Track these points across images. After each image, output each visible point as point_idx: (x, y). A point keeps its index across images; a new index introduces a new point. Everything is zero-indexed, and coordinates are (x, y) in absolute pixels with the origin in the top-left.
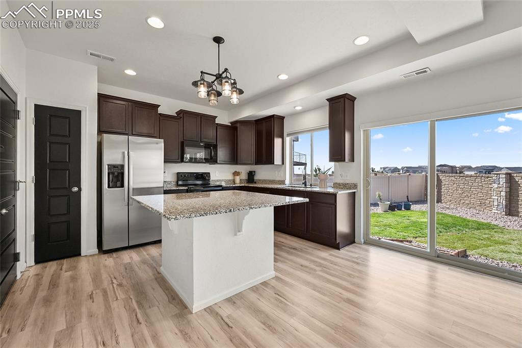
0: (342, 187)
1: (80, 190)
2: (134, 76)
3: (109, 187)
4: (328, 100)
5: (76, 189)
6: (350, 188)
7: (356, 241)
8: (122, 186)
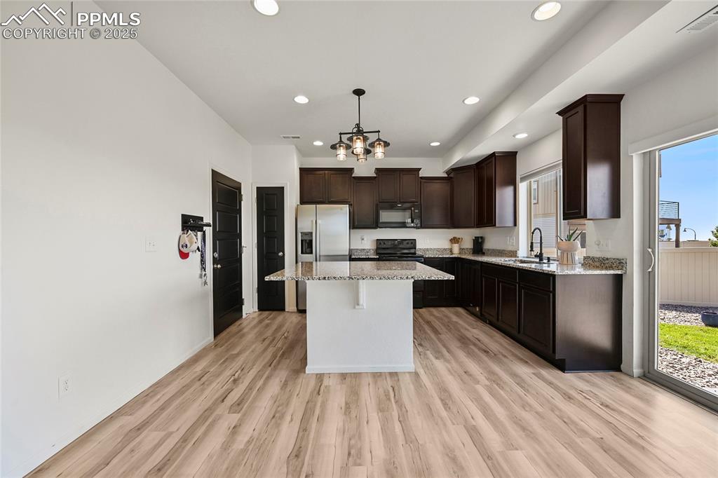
0: (598, 264)
1: (284, 254)
2: (320, 146)
3: (302, 253)
4: (559, 113)
5: (281, 254)
6: (611, 268)
7: (622, 369)
8: (312, 253)
